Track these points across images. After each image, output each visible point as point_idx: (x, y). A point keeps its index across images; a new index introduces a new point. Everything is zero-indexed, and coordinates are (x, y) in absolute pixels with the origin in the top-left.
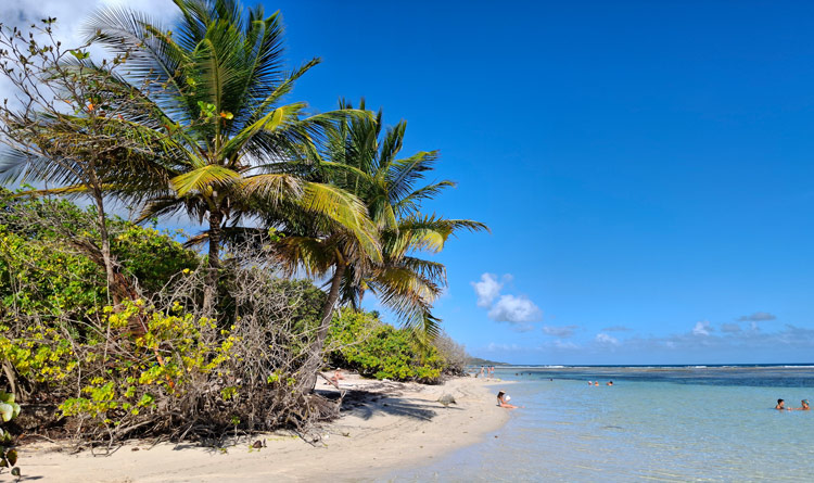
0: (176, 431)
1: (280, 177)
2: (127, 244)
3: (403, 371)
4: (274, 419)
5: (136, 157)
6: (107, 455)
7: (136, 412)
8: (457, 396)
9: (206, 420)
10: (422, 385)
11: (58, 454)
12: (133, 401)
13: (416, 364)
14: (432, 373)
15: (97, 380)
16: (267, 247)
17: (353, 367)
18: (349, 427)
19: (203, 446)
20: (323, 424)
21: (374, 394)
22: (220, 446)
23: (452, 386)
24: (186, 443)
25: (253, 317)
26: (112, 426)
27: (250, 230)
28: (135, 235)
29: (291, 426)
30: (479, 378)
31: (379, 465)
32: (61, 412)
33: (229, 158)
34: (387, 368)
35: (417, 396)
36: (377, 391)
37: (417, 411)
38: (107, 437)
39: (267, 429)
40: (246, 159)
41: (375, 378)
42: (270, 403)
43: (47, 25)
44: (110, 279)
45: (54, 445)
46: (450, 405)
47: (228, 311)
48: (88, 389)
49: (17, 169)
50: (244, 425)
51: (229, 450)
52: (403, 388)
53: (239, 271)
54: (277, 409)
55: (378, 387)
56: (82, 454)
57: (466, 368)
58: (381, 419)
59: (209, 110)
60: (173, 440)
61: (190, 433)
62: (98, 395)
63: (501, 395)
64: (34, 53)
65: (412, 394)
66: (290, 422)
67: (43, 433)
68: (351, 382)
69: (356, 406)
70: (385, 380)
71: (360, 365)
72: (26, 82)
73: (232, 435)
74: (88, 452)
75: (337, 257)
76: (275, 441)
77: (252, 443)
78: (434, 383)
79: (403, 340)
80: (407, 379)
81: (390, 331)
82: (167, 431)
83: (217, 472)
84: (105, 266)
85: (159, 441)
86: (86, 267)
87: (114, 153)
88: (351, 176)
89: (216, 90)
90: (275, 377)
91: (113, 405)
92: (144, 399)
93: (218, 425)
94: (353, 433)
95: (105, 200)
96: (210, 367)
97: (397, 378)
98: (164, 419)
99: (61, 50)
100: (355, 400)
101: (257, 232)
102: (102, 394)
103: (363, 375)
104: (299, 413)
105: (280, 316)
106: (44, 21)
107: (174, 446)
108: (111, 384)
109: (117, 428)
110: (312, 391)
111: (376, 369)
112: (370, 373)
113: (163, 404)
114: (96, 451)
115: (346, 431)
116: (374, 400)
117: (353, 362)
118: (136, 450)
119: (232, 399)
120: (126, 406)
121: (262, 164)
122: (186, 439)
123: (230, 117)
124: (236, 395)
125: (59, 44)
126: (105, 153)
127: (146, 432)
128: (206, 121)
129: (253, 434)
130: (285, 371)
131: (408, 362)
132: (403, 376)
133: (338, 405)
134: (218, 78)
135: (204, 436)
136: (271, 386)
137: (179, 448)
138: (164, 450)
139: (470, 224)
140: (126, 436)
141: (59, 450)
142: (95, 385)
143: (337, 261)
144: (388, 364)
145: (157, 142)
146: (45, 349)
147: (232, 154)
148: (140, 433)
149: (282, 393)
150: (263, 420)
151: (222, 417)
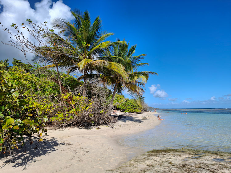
0: (79, 125)
1: (102, 61)
2: (63, 78)
3: (132, 110)
4: (101, 122)
5: (66, 56)
6: (63, 130)
7: (69, 120)
8: (146, 117)
9: (86, 122)
10: (137, 114)
11: (51, 130)
12: (68, 117)
13: (135, 108)
14: (139, 111)
15: (59, 112)
16: (99, 79)
17: (118, 109)
18: (120, 124)
19: (85, 128)
20: (114, 123)
21: (125, 116)
22: (89, 128)
23: (145, 114)
24: (81, 128)
25: (96, 97)
26: (63, 123)
27: (95, 75)
28: (65, 76)
29: (106, 124)
30: (151, 112)
31: (129, 133)
32: (51, 120)
33: (88, 56)
34: (127, 110)
35: (136, 117)
36: (125, 115)
37: (137, 120)
38: (62, 126)
39: (100, 124)
40: (93, 56)
41: (124, 112)
42: (101, 118)
43: (45, 24)
44: (61, 87)
45: (50, 128)
46: (145, 119)
47: (90, 95)
48: (57, 114)
49: (37, 60)
50: (95, 123)
51: (92, 129)
52: (132, 114)
53: (93, 85)
54: (102, 120)
55: (126, 114)
56: (56, 130)
57: (148, 109)
58: (128, 122)
59: (84, 44)
60: (78, 127)
61: (82, 125)
62: (59, 116)
63: (158, 116)
64: (41, 31)
65: (134, 116)
66: (106, 123)
67: (47, 125)
68: (119, 113)
69: (121, 119)
70: (127, 112)
71: (120, 109)
72: (39, 38)
73: (92, 126)
74: (58, 130)
75: (116, 81)
76: (103, 127)
77: (97, 128)
78: (140, 113)
79: (131, 102)
80: (133, 112)
81: (128, 100)
82: (76, 125)
83: (90, 135)
84: (59, 84)
85: (74, 127)
86: (53, 84)
87: (61, 55)
88: (119, 60)
89: (85, 39)
90: (101, 111)
91: (63, 118)
92: (71, 117)
93: (88, 123)
94: (121, 126)
95: (58, 67)
96: (87, 109)
97: (130, 112)
98: (75, 122)
99: (49, 30)
100: (121, 117)
101: (97, 75)
102: (60, 116)
103: (121, 111)
104: (108, 120)
105: (103, 96)
106: (45, 23)
107: (78, 128)
108: (62, 113)
109: (65, 124)
110: (110, 115)
111: (124, 110)
112: (123, 111)
113: (75, 118)
114: (60, 129)
115: (120, 125)
116: (125, 118)
117: (118, 108)
118: (69, 129)
119: (92, 117)
120: (66, 118)
121: (97, 57)
122: (81, 127)
123: (89, 45)
124: (93, 116)
125: (48, 28)
126: (59, 56)
127: (71, 125)
128: (83, 46)
129: (97, 126)
130: (104, 110)
131: (133, 108)
132: (132, 111)
133: (117, 119)
134: (85, 35)
135: (85, 126)
136: (101, 114)
137: (80, 129)
138: (76, 129)
139: (151, 73)
140: (67, 126)
141: (51, 129)
142: (59, 113)
143: (116, 82)
144: (127, 108)
145: (71, 52)
146: (47, 105)
147: (89, 55)
148: (70, 125)
149: (103, 116)
150: (99, 122)
151: (89, 121)
